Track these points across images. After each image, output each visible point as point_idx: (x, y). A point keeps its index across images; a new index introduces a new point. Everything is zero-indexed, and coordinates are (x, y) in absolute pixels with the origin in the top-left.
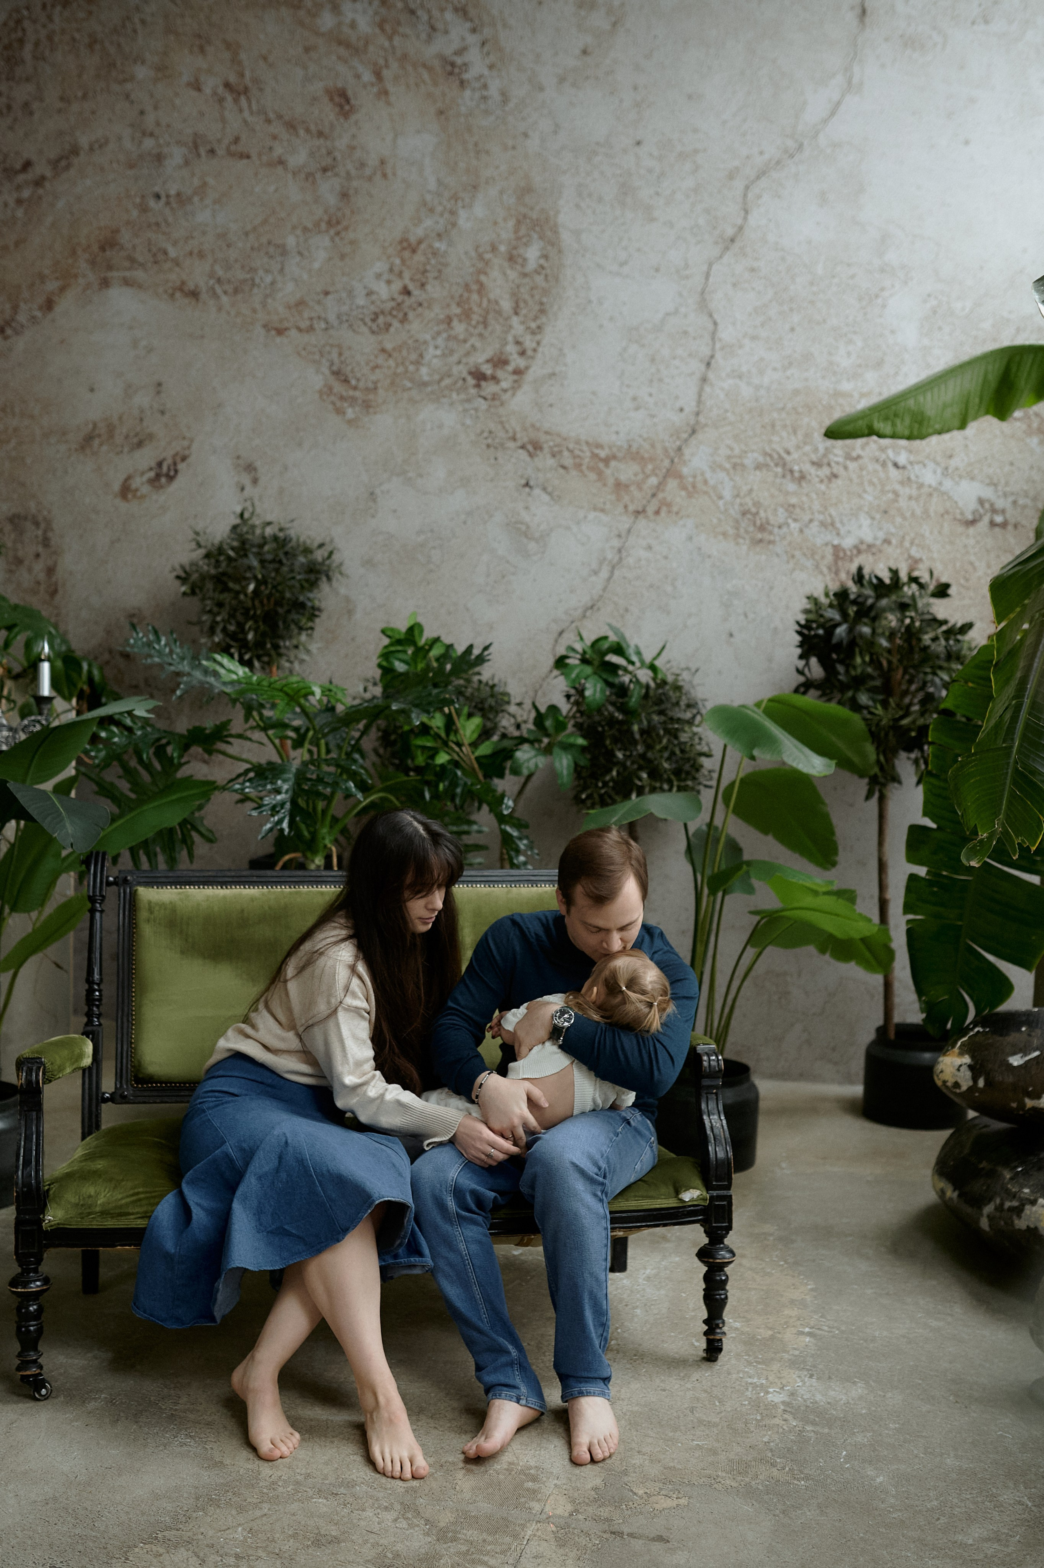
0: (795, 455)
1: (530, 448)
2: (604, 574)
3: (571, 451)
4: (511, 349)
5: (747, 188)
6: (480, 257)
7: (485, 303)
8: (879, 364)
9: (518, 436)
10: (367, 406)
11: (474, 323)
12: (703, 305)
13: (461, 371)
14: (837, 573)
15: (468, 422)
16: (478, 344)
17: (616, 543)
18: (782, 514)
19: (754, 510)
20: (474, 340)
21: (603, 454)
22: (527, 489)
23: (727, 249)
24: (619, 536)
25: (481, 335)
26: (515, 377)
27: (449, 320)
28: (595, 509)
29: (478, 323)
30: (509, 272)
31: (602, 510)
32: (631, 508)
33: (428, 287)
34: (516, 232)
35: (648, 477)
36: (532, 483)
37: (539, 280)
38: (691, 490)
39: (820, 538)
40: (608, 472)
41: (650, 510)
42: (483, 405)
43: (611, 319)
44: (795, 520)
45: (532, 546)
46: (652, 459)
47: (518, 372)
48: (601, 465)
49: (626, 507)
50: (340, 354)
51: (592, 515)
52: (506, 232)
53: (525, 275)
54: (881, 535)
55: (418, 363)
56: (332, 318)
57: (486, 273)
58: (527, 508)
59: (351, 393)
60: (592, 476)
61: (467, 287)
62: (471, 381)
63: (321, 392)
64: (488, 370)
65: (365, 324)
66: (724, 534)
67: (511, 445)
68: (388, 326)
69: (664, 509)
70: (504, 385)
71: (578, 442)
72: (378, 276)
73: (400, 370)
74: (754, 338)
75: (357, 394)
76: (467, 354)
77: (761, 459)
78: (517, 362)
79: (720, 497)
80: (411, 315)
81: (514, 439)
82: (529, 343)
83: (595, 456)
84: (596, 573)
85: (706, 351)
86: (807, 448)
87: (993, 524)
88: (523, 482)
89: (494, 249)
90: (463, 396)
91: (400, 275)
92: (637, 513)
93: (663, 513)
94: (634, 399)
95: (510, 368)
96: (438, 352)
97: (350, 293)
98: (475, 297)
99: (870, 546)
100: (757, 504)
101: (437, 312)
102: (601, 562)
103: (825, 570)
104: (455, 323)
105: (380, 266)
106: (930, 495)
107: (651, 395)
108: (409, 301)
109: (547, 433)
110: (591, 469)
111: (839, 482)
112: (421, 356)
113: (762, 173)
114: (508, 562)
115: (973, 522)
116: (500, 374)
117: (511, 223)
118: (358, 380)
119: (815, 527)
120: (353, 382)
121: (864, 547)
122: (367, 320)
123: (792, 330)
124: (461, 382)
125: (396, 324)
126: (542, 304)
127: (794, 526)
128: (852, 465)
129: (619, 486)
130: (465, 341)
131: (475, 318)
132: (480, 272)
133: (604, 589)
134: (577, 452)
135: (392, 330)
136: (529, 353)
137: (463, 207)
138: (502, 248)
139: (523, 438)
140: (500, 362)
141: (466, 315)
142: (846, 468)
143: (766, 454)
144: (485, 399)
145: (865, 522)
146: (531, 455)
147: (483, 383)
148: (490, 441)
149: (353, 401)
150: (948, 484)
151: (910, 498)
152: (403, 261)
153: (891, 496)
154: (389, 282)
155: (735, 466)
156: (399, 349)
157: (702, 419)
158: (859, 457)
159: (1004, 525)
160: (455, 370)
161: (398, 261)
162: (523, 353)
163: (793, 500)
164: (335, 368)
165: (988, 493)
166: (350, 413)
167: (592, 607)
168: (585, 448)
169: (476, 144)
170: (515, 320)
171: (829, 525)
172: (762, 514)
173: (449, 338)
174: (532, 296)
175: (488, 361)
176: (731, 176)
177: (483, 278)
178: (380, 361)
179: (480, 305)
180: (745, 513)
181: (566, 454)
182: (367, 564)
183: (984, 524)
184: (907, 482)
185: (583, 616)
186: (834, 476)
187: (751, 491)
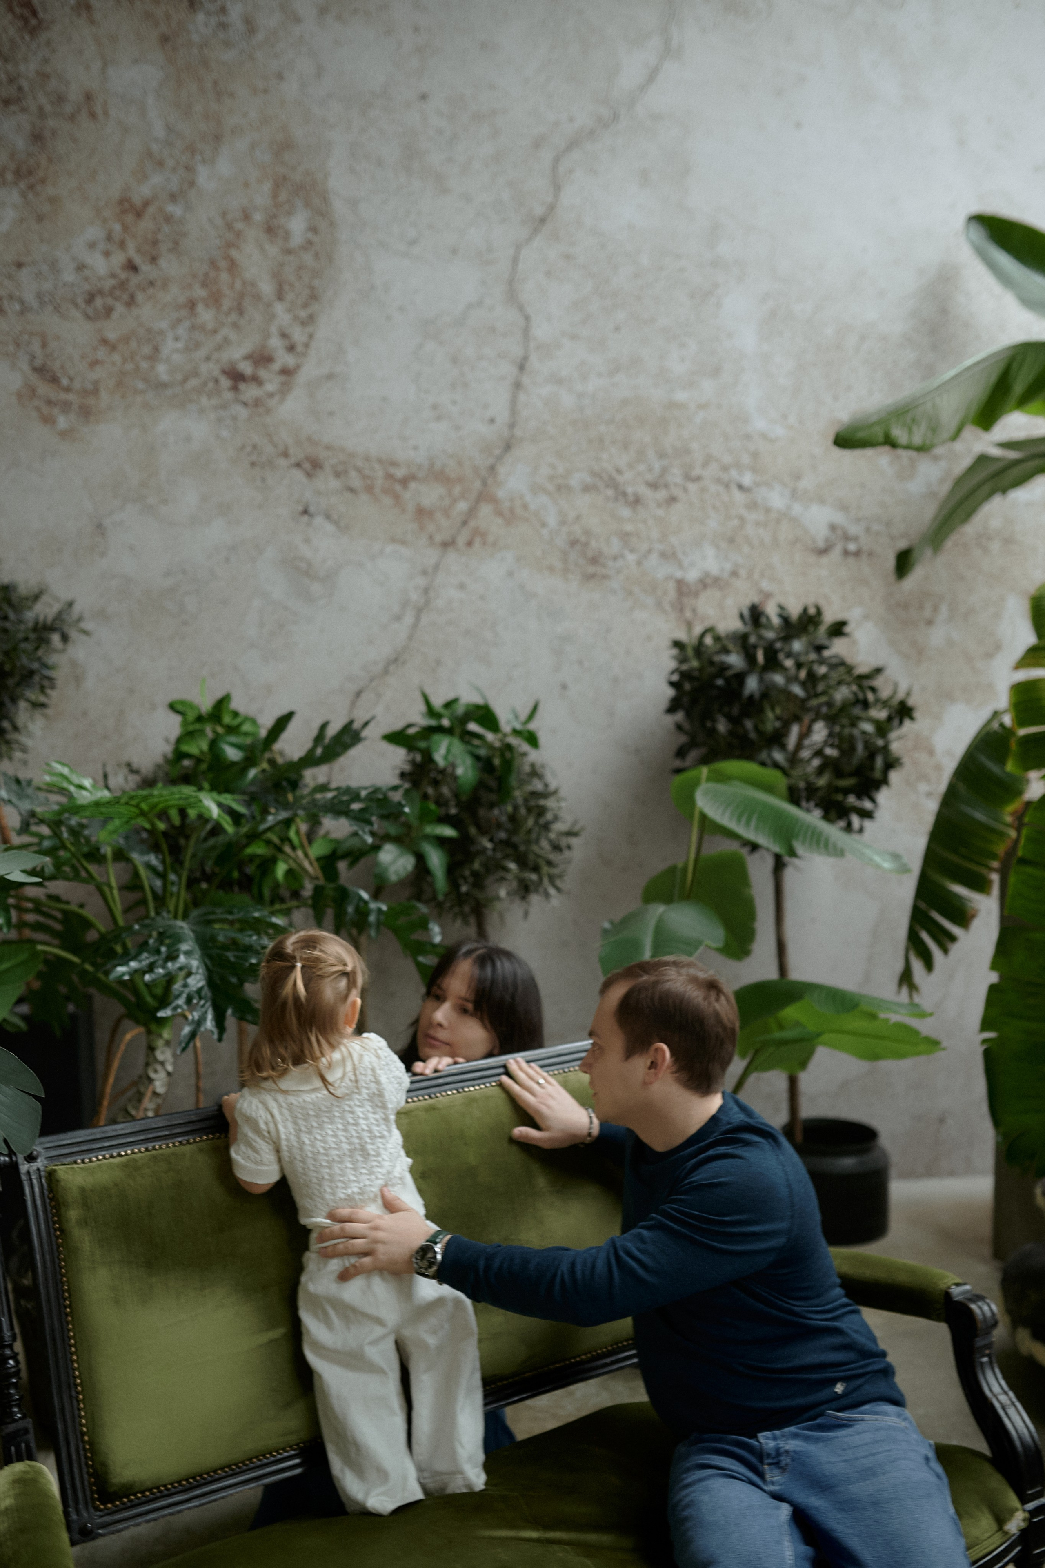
0: (628, 475)
1: (307, 466)
2: (409, 619)
3: (359, 471)
4: (275, 343)
5: (557, 160)
6: (229, 226)
7: (238, 285)
8: (716, 372)
9: (291, 451)
10: (86, 413)
11: (225, 308)
12: (512, 296)
13: (210, 369)
14: (681, 610)
15: (225, 433)
16: (233, 336)
17: (421, 581)
18: (616, 545)
19: (583, 539)
20: (225, 331)
21: (400, 473)
22: (305, 518)
23: (536, 231)
24: (425, 573)
25: (235, 326)
26: (283, 378)
27: (192, 305)
28: (393, 540)
29: (231, 309)
30: (267, 246)
31: (403, 543)
32: (438, 538)
33: (163, 263)
34: (275, 196)
35: (454, 501)
36: (312, 509)
37: (308, 258)
38: (510, 517)
39: (661, 570)
40: (407, 495)
41: (461, 540)
42: (243, 412)
43: (401, 309)
44: (632, 551)
45: (316, 588)
46: (460, 480)
47: (286, 372)
48: (398, 487)
49: (431, 538)
50: (44, 345)
51: (389, 549)
52: (262, 195)
53: (289, 252)
54: (728, 566)
55: (154, 357)
56: (30, 297)
57: (237, 248)
58: (307, 541)
59: (63, 396)
60: (388, 501)
61: (213, 263)
62: (225, 382)
63: (19, 396)
64: (247, 368)
65: (76, 306)
66: (551, 569)
67: (282, 462)
68: (109, 311)
69: (477, 541)
70: (270, 387)
71: (367, 459)
72: (92, 245)
73: (129, 366)
74: (574, 337)
75: (71, 397)
76: (219, 348)
77: (589, 480)
78: (284, 359)
79: (544, 525)
80: (140, 297)
81: (285, 454)
82: (298, 335)
83: (389, 476)
84: (398, 618)
85: (517, 351)
86: (641, 467)
87: (846, 553)
88: (300, 508)
89: (246, 217)
90: (215, 401)
91: (122, 245)
92: (446, 545)
93: (477, 545)
94: (435, 407)
95: (276, 366)
96: (180, 345)
97: (54, 265)
98: (224, 276)
99: (716, 580)
100: (587, 533)
101: (174, 294)
102: (405, 604)
103: (668, 607)
104: (200, 308)
105: (94, 232)
106: (778, 521)
107: (454, 402)
108: (135, 280)
109: (328, 448)
110: (386, 491)
111: (678, 507)
112: (156, 349)
113: (573, 144)
114: (286, 608)
115: (824, 551)
116: (263, 373)
117: (267, 186)
118: (71, 379)
119: (654, 558)
120: (65, 382)
121: (709, 581)
122: (80, 301)
123: (617, 329)
124: (211, 385)
125: (120, 308)
126: (312, 288)
127: (631, 558)
128: (692, 487)
129: (422, 513)
130: (215, 332)
131: (227, 303)
132: (229, 245)
133: (410, 638)
134: (367, 472)
135: (115, 315)
136: (300, 348)
137: (204, 161)
138: (258, 217)
139: (297, 454)
140: (262, 358)
141: (215, 299)
142: (685, 490)
143: (595, 474)
144: (245, 404)
145: (710, 551)
146: (309, 475)
147: (242, 386)
148: (254, 458)
149: (66, 407)
150: (797, 509)
151: (758, 524)
152: (125, 228)
153: (736, 522)
154: (107, 254)
155: (559, 488)
156: (126, 339)
157: (518, 432)
158: (698, 479)
159: (857, 554)
160: (204, 368)
161: (117, 227)
162: (291, 348)
163: (629, 527)
164: (38, 363)
165: (839, 518)
166: (62, 422)
167: (396, 660)
168: (377, 466)
169: (215, 83)
170: (279, 308)
171: (668, 556)
172: (593, 544)
173: (193, 327)
174: (300, 278)
175: (246, 358)
176: (538, 144)
177: (234, 253)
178: (101, 354)
179: (232, 286)
180: (573, 543)
181: (353, 474)
182: (102, 615)
183: (836, 553)
184: (753, 506)
185: (386, 672)
186: (673, 499)
187: (578, 518)
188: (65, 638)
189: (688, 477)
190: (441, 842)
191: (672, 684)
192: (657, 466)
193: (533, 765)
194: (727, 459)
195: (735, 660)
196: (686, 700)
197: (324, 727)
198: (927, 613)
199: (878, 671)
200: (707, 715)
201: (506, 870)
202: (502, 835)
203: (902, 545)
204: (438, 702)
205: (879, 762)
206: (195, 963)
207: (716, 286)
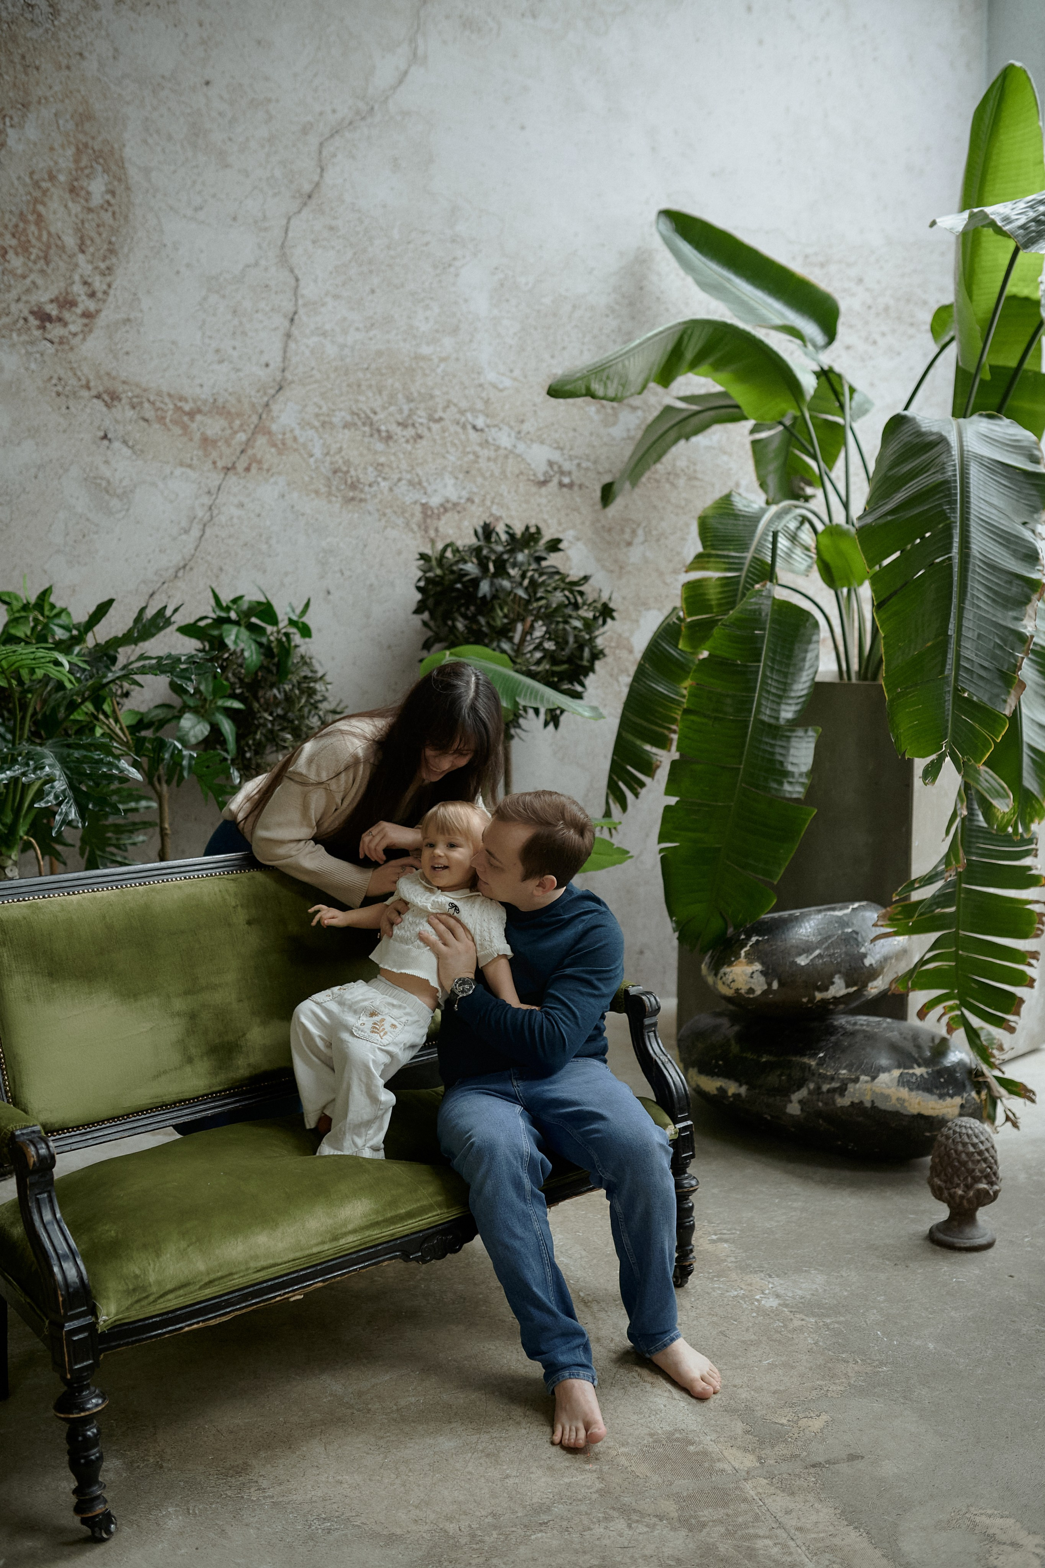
0: (382, 415)
1: (106, 397)
2: (195, 532)
3: (153, 403)
4: (78, 289)
5: (321, 144)
6: (36, 184)
7: (45, 237)
8: (455, 330)
9: (92, 384)
11: (33, 257)
12: (283, 259)
13: (20, 309)
14: (426, 530)
15: (33, 366)
16: (40, 282)
17: (206, 500)
18: (371, 473)
19: (345, 469)
20: (32, 277)
21: (187, 408)
22: (106, 442)
23: (305, 204)
24: (209, 492)
25: (42, 271)
26: (85, 321)
28: (181, 464)
29: (38, 257)
30: (70, 204)
31: (190, 466)
32: (220, 464)
34: (77, 161)
35: (236, 433)
36: (110, 436)
37: (107, 217)
38: (281, 447)
39: (410, 496)
40: (194, 426)
41: (240, 467)
42: (50, 349)
43: (188, 265)
44: (384, 479)
45: (115, 503)
46: (239, 415)
47: (88, 315)
48: (186, 419)
49: (214, 463)
51: (178, 471)
52: (65, 160)
53: (90, 210)
54: (465, 494)
57: (44, 204)
58: (107, 462)
60: (177, 430)
61: (22, 216)
62: (34, 322)
64: (53, 310)
66: (317, 492)
67: (85, 393)
69: (254, 466)
70: (73, 328)
71: (159, 394)
74: (336, 297)
76: (28, 291)
77: (349, 418)
78: (86, 303)
79: (311, 455)
81: (89, 388)
82: (98, 284)
83: (178, 409)
84: (186, 531)
85: (289, 307)
86: (392, 409)
87: (561, 485)
88: (102, 434)
89: (52, 178)
90: (25, 337)
92: (227, 469)
93: (254, 470)
94: (217, 351)
95: (79, 310)
98: (33, 228)
99: (455, 505)
100: (347, 463)
103: (415, 528)
104: (11, 255)
106: (506, 457)
107: (234, 348)
109: (124, 382)
110: (174, 422)
111: (424, 442)
113: (335, 132)
114: (88, 520)
115: (544, 483)
116: (67, 315)
117: (70, 152)
119: (403, 486)
121: (449, 505)
123: (373, 291)
124: (21, 322)
126: (110, 243)
127: (384, 484)
128: (435, 427)
129: (206, 442)
130: (24, 277)
131: (35, 252)
132: (36, 201)
133: (196, 549)
134: (158, 404)
136: (100, 295)
137: (12, 126)
138: (62, 178)
139: (97, 386)
140: (67, 302)
141: (24, 248)
142: (429, 429)
143: (353, 413)
144: (52, 342)
145: (450, 481)
146: (107, 406)
147: (49, 326)
148: (60, 388)
150: (521, 447)
151: (489, 459)
153: (471, 457)
155: (323, 424)
157: (288, 375)
158: (441, 419)
159: (571, 486)
160: (14, 308)
162: (92, 295)
163: (382, 460)
165: (556, 456)
167: (184, 567)
168: (167, 400)
169: (23, 57)
170: (81, 258)
171: (416, 484)
172: (353, 473)
174: (100, 234)
175: (52, 301)
176: (306, 130)
177: (40, 208)
179: (39, 238)
180: (335, 471)
181: (146, 405)
183: (553, 484)
184: (485, 444)
185: (175, 576)
186: (419, 437)
187: (340, 449)
189: (431, 419)
190: (231, 713)
191: (419, 589)
192: (406, 408)
193: (302, 657)
194: (464, 404)
195: (471, 568)
196: (430, 602)
197: (142, 610)
198: (627, 536)
199: (586, 578)
200: (448, 615)
201: (285, 740)
202: (280, 711)
203: (607, 479)
204: (226, 598)
205: (587, 653)
207: (455, 259)
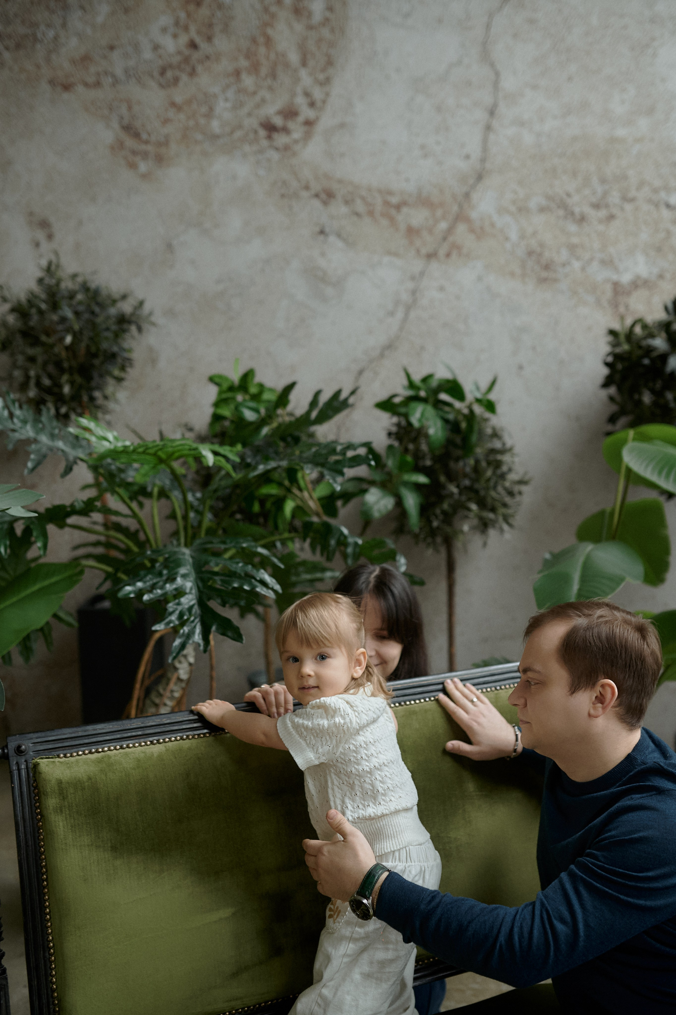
0: (576, 198)
1: (323, 196)
2: (400, 315)
3: (363, 199)
4: (300, 101)
6: (266, 10)
7: (273, 56)
8: (651, 111)
9: (312, 185)
10: (160, 159)
11: (262, 74)
12: (485, 55)
13: (252, 123)
14: (616, 306)
15: (262, 172)
16: (268, 96)
17: (410, 285)
18: (564, 254)
19: (538, 250)
20: (263, 93)
21: (394, 200)
22: (322, 237)
24: (413, 278)
25: (270, 88)
26: (306, 128)
27: (237, 73)
28: (389, 253)
29: (267, 75)
30: (295, 24)
31: (396, 255)
32: (424, 251)
33: (216, 41)
35: (437, 221)
36: (327, 230)
37: (325, 32)
38: (480, 233)
39: (600, 275)
40: (400, 218)
41: (442, 252)
42: (275, 156)
43: (398, 70)
44: (578, 259)
45: (330, 291)
46: (441, 205)
47: (309, 123)
48: (393, 212)
49: (418, 251)
50: (130, 108)
51: (386, 259)
53: (310, 27)
54: (655, 271)
55: (209, 115)
56: (119, 72)
57: (272, 26)
58: (323, 254)
59: (143, 147)
60: (385, 222)
61: (254, 40)
62: (262, 133)
63: (112, 148)
64: (278, 121)
65: (152, 77)
66: (512, 274)
67: (305, 194)
68: (176, 80)
69: (455, 253)
70: (296, 135)
71: (370, 190)
72: (164, 30)
73: (191, 123)
74: (535, 87)
75: (149, 148)
76: (258, 106)
77: (544, 202)
78: (306, 113)
79: (507, 239)
80: (199, 69)
81: (307, 188)
82: (317, 94)
83: (386, 203)
84: (392, 314)
85: (488, 100)
86: (587, 191)
88: (317, 229)
90: (254, 148)
91: (186, 29)
92: (431, 256)
93: (454, 256)
94: (423, 147)
95: (301, 119)
96: (228, 105)
97: (137, 47)
98: (262, 50)
99: (646, 282)
100: (542, 245)
101: (225, 65)
102: (397, 303)
103: (606, 305)
104: (244, 76)
105: (165, 20)
107: (438, 143)
108: (196, 55)
109: (340, 181)
110: (383, 215)
111: (616, 223)
112: (211, 109)
114: (306, 307)
116: (291, 125)
118: (149, 134)
119: (595, 265)
120: (144, 136)
121: (640, 282)
122: (156, 74)
123: (570, 79)
124: (252, 136)
125: (184, 78)
126: (329, 56)
127: (577, 265)
128: (628, 207)
129: (411, 232)
130: (255, 93)
131: (264, 71)
132: (266, 25)
133: (401, 329)
134: (369, 200)
135: (181, 84)
136: (319, 104)
139: (316, 187)
140: (290, 113)
141: (255, 68)
142: (622, 209)
143: (549, 198)
144: (277, 149)
145: (641, 259)
146: (325, 203)
147: (275, 135)
148: (283, 191)
149: (145, 155)
152: (189, 15)
153: (663, 235)
154: (175, 36)
155: (520, 210)
156: (189, 102)
157: (488, 166)
158: (633, 200)
160: (247, 122)
161: (183, 15)
162: (312, 104)
163: (575, 240)
164: (126, 122)
166: (143, 167)
167: (389, 347)
168: (377, 195)
170: (303, 73)
171: (607, 263)
172: (547, 254)
173: (239, 91)
174: (319, 48)
175: (278, 113)
177: (270, 31)
178: (171, 114)
179: (268, 57)
180: (530, 253)
181: (359, 202)
182: (170, 313)
185: (382, 355)
186: (611, 217)
187: (535, 233)
188: (140, 329)
189: (626, 199)
190: (418, 487)
191: (607, 364)
192: (600, 190)
193: (494, 429)
194: (657, 183)
195: (660, 343)
196: (617, 377)
197: (317, 394)
200: (635, 390)
201: (469, 509)
202: (467, 482)
204: (417, 378)
206: (189, 585)
207: (653, 39)
